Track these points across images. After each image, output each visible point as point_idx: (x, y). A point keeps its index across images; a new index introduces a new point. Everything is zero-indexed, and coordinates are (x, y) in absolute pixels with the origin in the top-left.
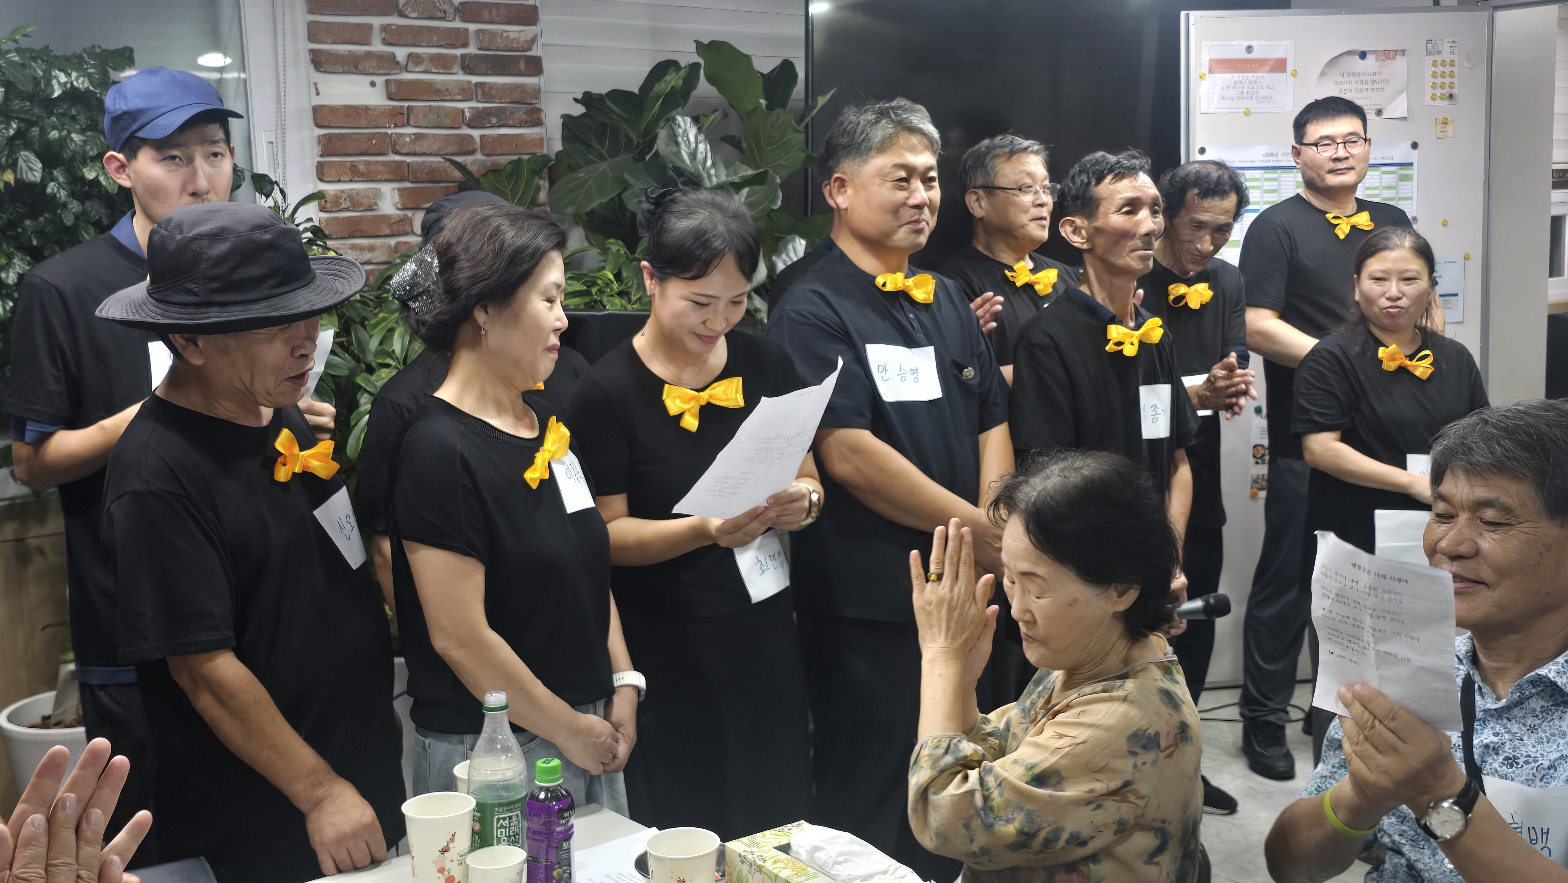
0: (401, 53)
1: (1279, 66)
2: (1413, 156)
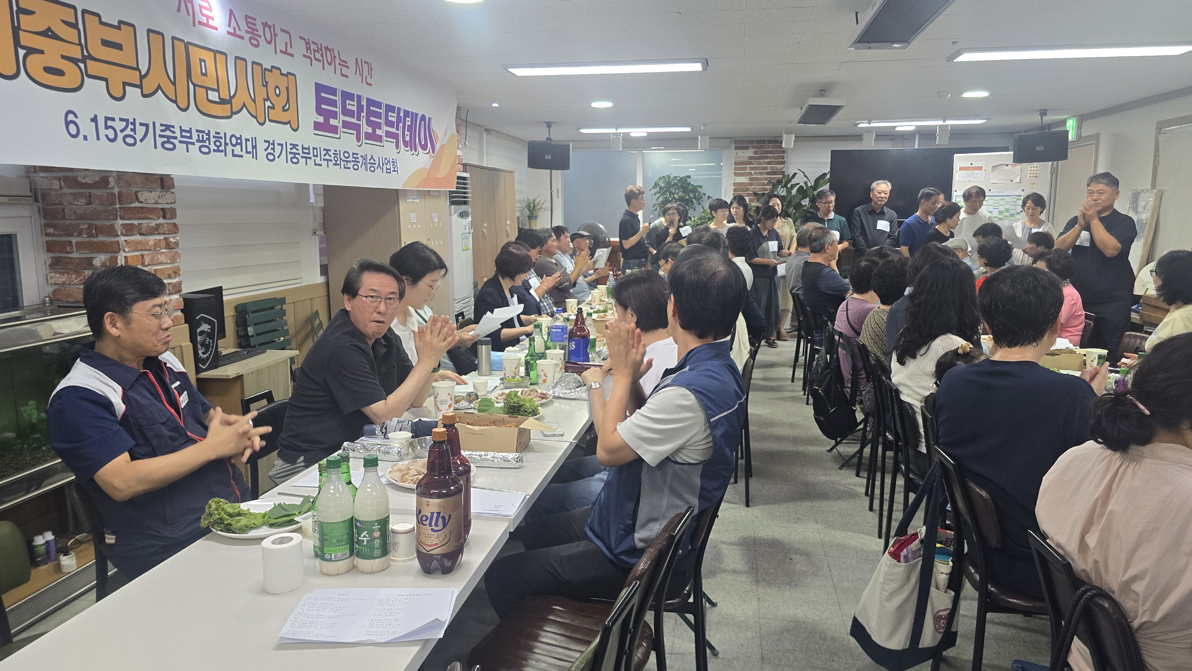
1: (980, 168)
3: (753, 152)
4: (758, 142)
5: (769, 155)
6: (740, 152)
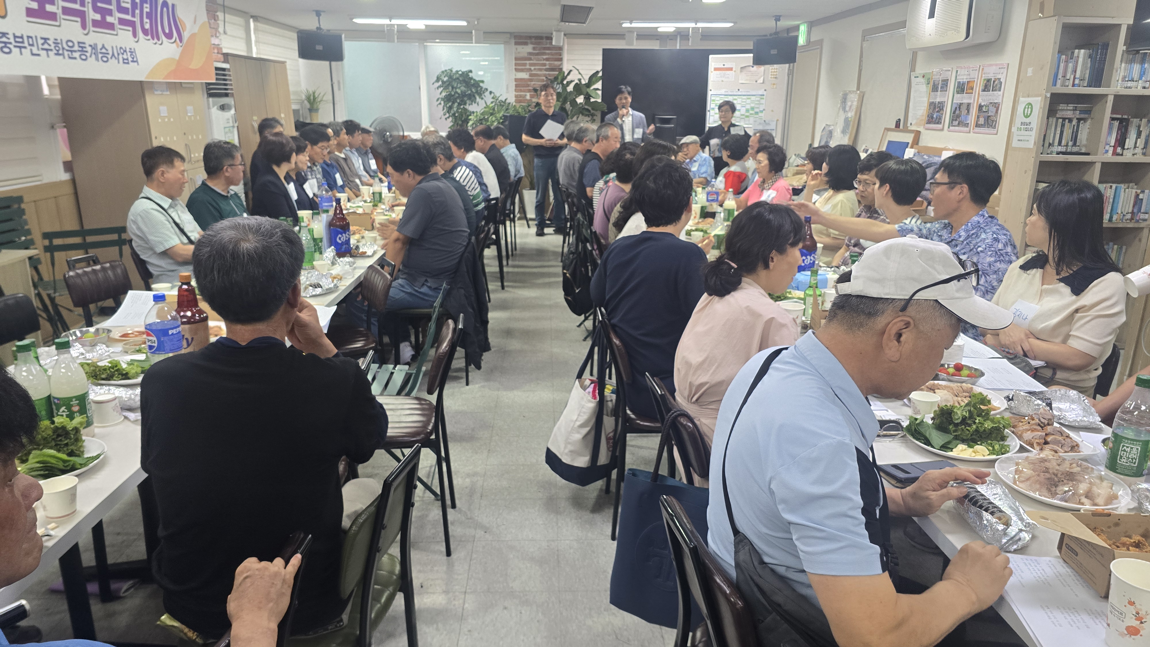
0: (532, 68)
1: (731, 69)
2: (765, 93)
3: (532, 48)
4: (536, 38)
5: (547, 51)
6: (520, 48)
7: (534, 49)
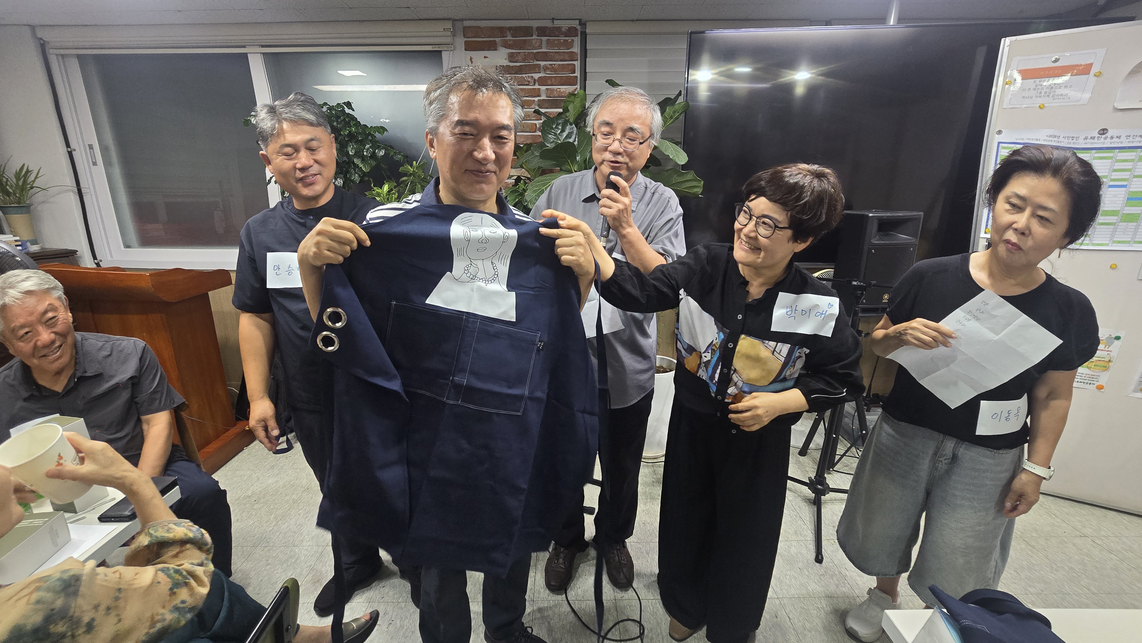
1: (1083, 70)
3: (506, 56)
4: (517, 31)
5: (543, 63)
6: (478, 56)
7: (511, 57)
